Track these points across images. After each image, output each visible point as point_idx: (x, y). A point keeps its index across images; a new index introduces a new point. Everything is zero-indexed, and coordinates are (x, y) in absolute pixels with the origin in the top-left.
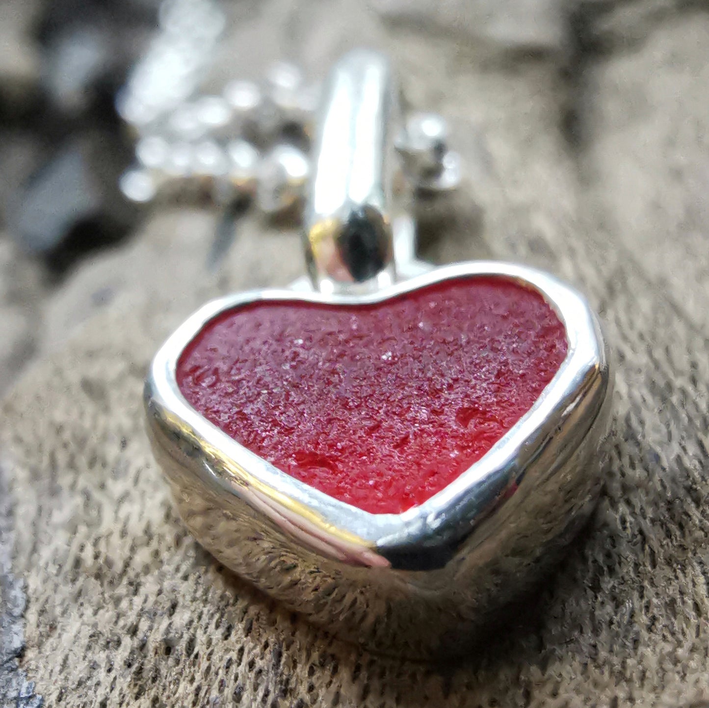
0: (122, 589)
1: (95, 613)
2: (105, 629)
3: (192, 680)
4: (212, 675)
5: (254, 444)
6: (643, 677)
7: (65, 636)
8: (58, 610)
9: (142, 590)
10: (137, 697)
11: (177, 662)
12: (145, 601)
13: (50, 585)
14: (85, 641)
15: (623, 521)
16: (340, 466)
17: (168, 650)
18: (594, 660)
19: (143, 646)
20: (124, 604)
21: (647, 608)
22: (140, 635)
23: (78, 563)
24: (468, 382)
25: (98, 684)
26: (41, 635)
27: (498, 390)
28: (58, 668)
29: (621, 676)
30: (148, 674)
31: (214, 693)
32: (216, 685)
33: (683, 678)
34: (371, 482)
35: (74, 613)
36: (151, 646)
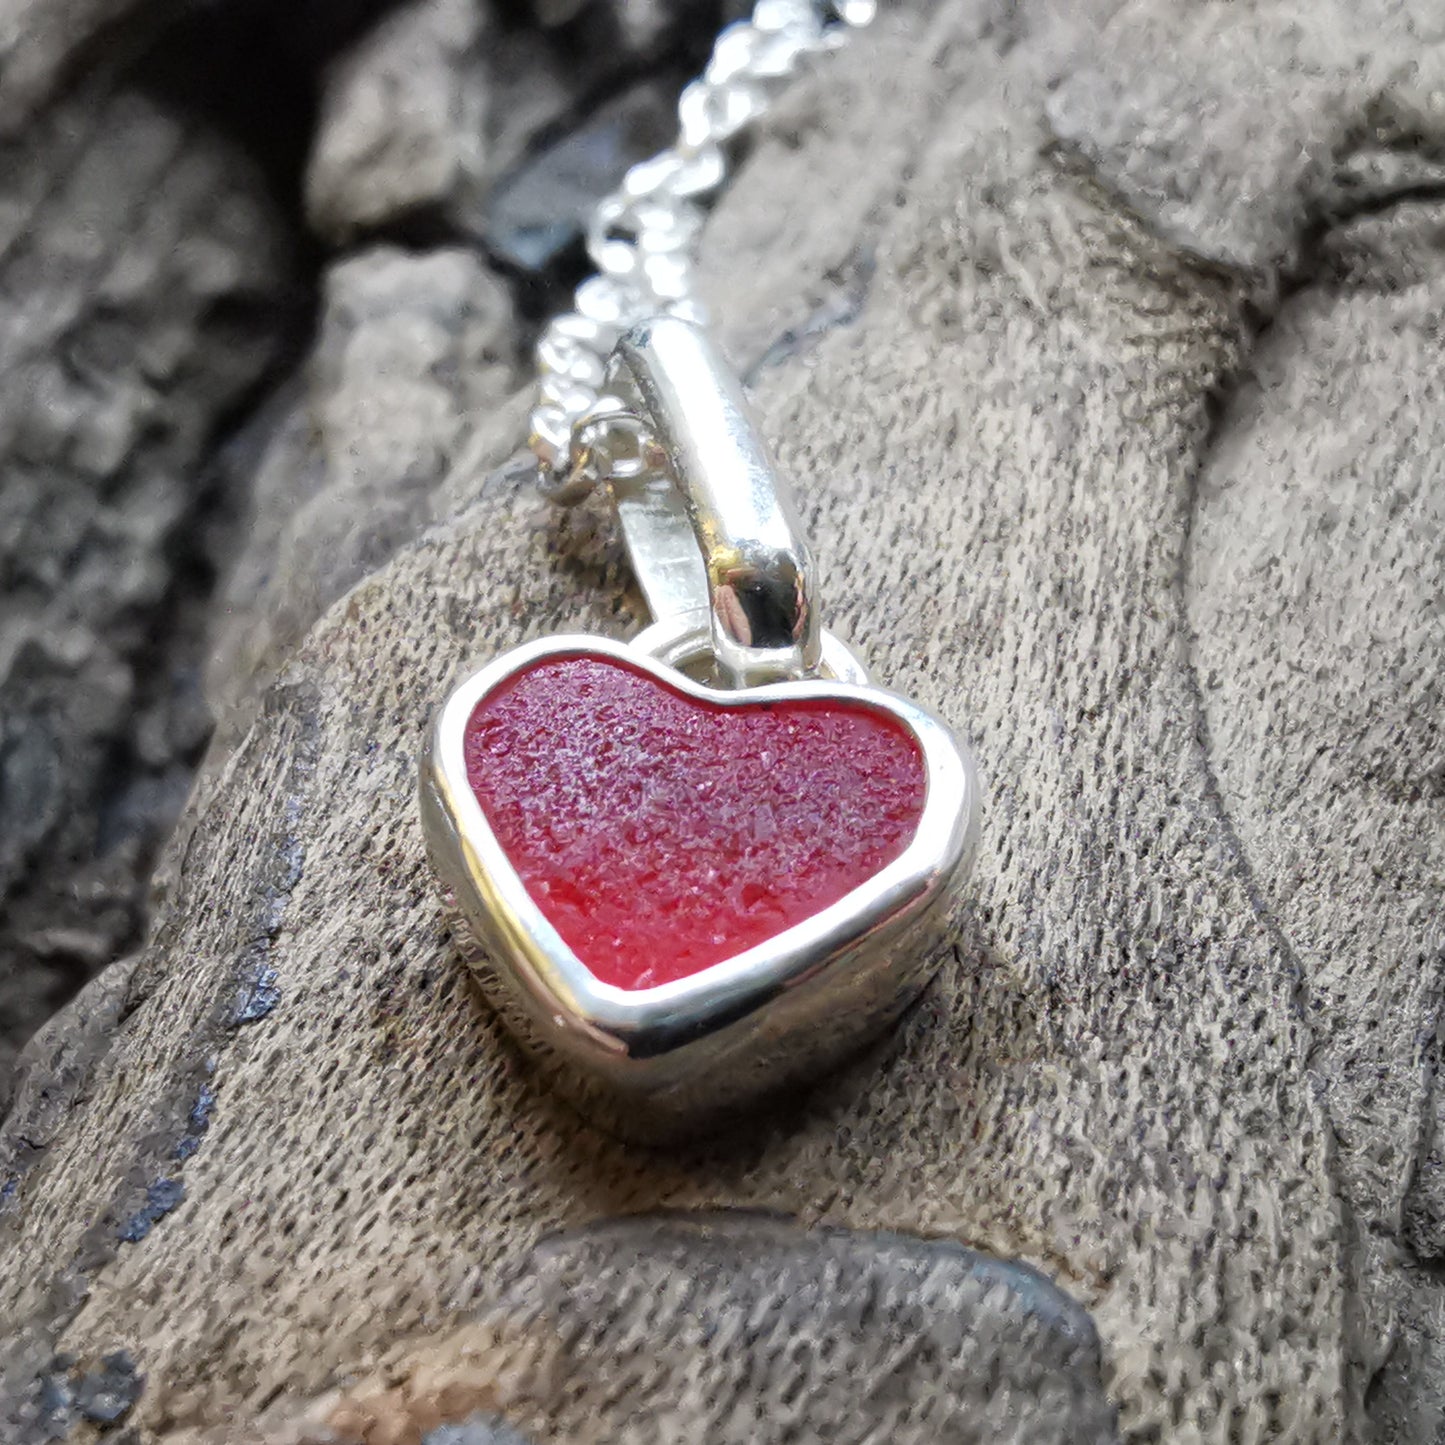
0: (401, 896)
1: (365, 915)
2: (369, 936)
3: (434, 1027)
4: (456, 1028)
5: (515, 851)
6: (875, 1183)
7: (325, 931)
8: (328, 897)
9: (423, 904)
10: (375, 1025)
11: (428, 1001)
12: (421, 918)
13: (328, 864)
14: (343, 944)
15: (959, 1000)
16: (593, 910)
17: (424, 985)
18: (841, 1145)
19: (400, 970)
20: (398, 914)
21: (926, 1108)
22: (402, 957)
23: (367, 846)
24: (776, 852)
25: (341, 997)
26: (302, 920)
27: (805, 875)
28: (306, 965)
29: (855, 1175)
30: (394, 1004)
31: (450, 1049)
32: (455, 1042)
33: (913, 1197)
34: (617, 942)
35: (344, 907)
36: (408, 972)
